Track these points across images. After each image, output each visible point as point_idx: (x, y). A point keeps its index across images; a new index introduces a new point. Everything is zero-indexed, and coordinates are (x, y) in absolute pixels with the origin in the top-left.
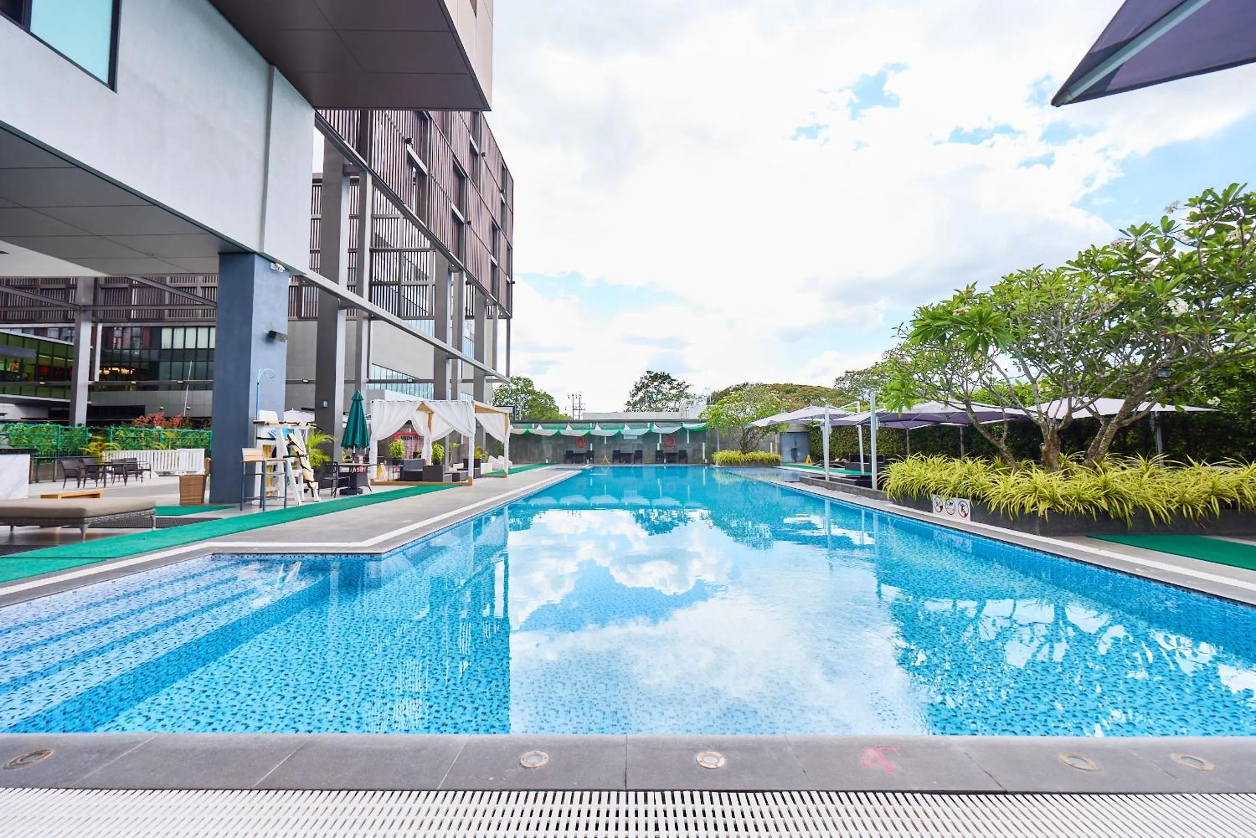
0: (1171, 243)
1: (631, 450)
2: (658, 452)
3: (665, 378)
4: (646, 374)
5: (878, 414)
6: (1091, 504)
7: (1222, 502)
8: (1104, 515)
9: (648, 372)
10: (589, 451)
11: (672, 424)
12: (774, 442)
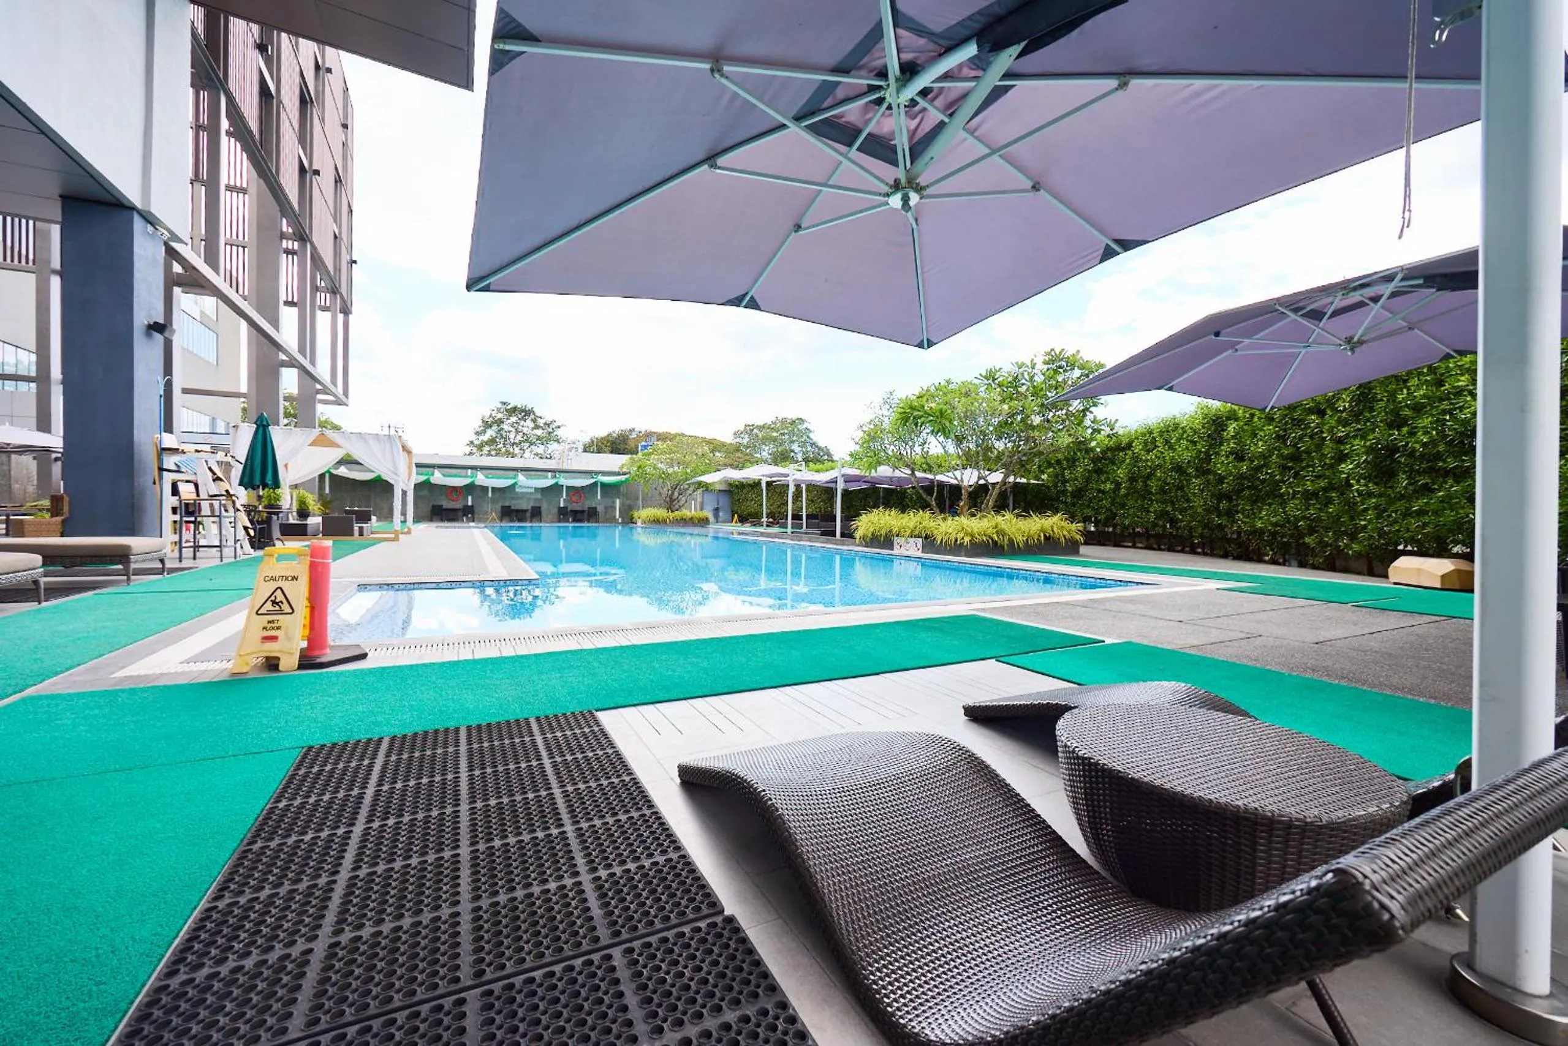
0: (1033, 376)
1: (525, 505)
2: (560, 508)
3: (526, 413)
4: (500, 406)
5: (843, 476)
6: (990, 537)
7: (1045, 535)
8: (995, 543)
9: (504, 403)
10: (467, 506)
11: (583, 475)
12: (696, 500)
